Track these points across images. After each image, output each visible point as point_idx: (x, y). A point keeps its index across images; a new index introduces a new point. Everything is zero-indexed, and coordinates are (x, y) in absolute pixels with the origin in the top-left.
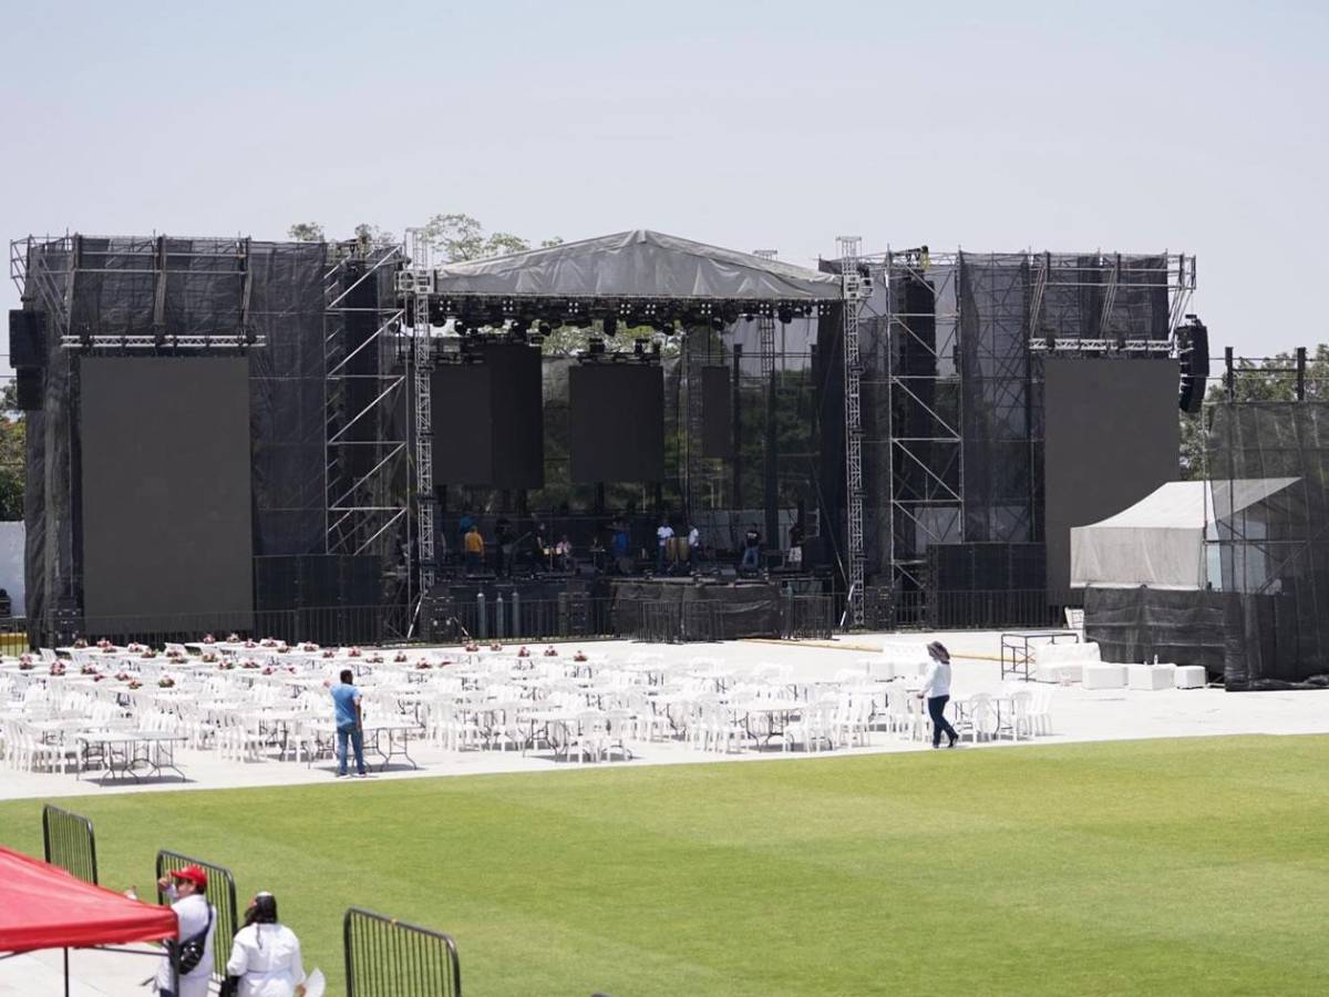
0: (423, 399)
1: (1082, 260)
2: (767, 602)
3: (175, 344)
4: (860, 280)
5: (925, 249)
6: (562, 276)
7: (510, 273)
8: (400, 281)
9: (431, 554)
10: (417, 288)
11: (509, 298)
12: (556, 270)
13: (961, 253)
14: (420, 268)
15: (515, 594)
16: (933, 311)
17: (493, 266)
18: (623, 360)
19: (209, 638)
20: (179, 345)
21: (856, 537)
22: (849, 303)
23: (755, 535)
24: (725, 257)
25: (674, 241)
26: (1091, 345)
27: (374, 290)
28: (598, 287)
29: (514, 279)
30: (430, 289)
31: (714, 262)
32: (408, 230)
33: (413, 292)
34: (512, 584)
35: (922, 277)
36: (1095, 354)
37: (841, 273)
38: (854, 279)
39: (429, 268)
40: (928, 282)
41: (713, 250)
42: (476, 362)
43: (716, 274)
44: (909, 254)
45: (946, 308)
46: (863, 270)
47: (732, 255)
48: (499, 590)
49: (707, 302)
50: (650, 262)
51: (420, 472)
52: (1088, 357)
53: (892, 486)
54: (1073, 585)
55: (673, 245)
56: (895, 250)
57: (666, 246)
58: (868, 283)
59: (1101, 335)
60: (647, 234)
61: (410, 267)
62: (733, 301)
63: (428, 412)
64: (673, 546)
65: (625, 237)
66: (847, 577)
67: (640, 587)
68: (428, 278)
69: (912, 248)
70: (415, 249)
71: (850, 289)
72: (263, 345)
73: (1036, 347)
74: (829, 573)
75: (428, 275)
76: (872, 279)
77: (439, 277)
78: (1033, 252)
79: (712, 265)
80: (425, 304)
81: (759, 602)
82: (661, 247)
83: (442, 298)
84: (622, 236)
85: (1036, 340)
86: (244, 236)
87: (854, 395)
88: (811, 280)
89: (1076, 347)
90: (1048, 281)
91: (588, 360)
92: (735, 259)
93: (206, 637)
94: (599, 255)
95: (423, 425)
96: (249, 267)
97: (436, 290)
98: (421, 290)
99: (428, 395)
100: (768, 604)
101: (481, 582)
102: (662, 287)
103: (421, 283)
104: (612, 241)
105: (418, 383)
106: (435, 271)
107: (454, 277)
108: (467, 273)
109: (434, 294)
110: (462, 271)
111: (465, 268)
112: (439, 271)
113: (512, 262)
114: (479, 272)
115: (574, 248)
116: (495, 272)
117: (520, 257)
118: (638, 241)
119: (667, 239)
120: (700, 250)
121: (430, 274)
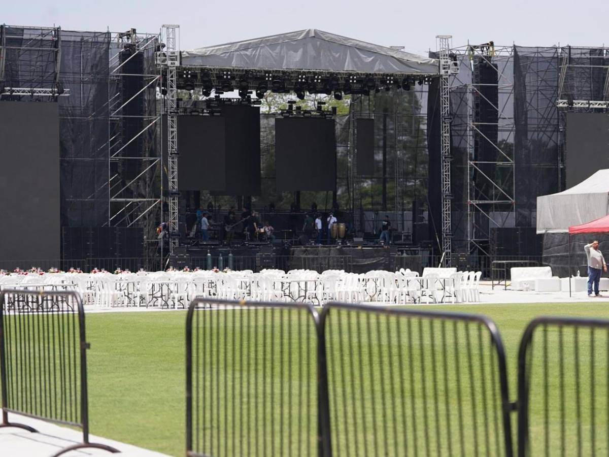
0: (172, 132)
1: (593, 51)
2: (382, 258)
3: (11, 93)
4: (450, 62)
5: (492, 43)
6: (261, 57)
7: (228, 54)
8: (158, 58)
9: (177, 228)
10: (169, 63)
11: (228, 70)
12: (258, 53)
13: (515, 47)
14: (171, 50)
15: (230, 255)
16: (496, 82)
17: (217, 50)
18: (309, 115)
19: (18, 270)
20: (14, 94)
21: (447, 224)
22: (444, 77)
23: (386, 223)
24: (365, 47)
25: (333, 36)
26: (596, 104)
27: (141, 63)
28: (284, 65)
29: (231, 58)
30: (177, 63)
31: (357, 50)
32: (163, 26)
33: (166, 65)
34: (229, 249)
35: (490, 61)
36: (601, 110)
37: (438, 58)
38: (447, 62)
39: (177, 50)
40: (493, 64)
41: (358, 42)
42: (215, 114)
43: (359, 57)
44: (482, 47)
45: (506, 81)
46: (453, 57)
47: (369, 46)
48: (220, 252)
49: (353, 75)
50: (317, 50)
51: (170, 177)
52: (595, 112)
53: (469, 191)
54: (538, 232)
56: (473, 44)
57: (327, 39)
58: (456, 64)
59: (604, 99)
60: (315, 31)
61: (165, 49)
62: (370, 74)
63: (175, 140)
64: (335, 229)
65: (301, 34)
66: (441, 248)
67: (306, 250)
68: (176, 56)
69: (484, 43)
70: (168, 38)
71: (444, 69)
72: (68, 95)
73: (561, 105)
74: (430, 245)
75: (176, 54)
76: (458, 62)
77: (183, 56)
78: (561, 46)
79: (355, 51)
80: (174, 73)
81: (377, 258)
82: (325, 40)
83: (185, 69)
84: (302, 32)
85: (561, 101)
86: (57, 26)
87: (446, 135)
88: (419, 62)
89: (587, 106)
90: (569, 64)
91: (287, 115)
92: (371, 48)
93: (15, 269)
94: (285, 45)
95: (172, 148)
96: (60, 47)
97: (181, 64)
98: (172, 64)
99: (175, 129)
100: (382, 260)
101: (209, 246)
102: (326, 65)
103: (172, 60)
104: (293, 36)
105: (169, 122)
106: (180, 52)
107: (192, 56)
108: (201, 54)
109: (180, 66)
110: (198, 52)
111: (200, 50)
112: (183, 52)
113: (230, 47)
114: (208, 53)
115: (269, 40)
116: (219, 53)
117: (235, 44)
118: (310, 36)
119: (328, 35)
120: (349, 42)
121: (177, 54)
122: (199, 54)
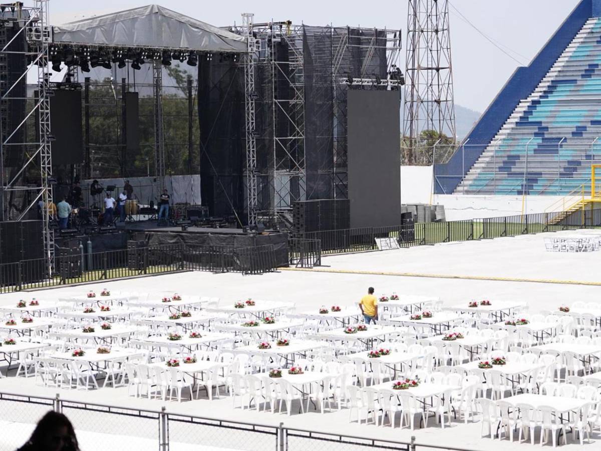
5: (289, 23)
6: (117, 33)
7: (91, 30)
8: (33, 33)
10: (43, 39)
11: (87, 47)
12: (114, 29)
13: (303, 26)
14: (44, 25)
17: (82, 25)
22: (250, 54)
24: (195, 23)
25: (171, 12)
26: (366, 82)
28: (135, 41)
29: (93, 34)
30: (50, 40)
31: (190, 27)
33: (40, 41)
38: (252, 40)
39: (50, 25)
41: (189, 19)
43: (192, 34)
47: (198, 23)
50: (159, 26)
55: (170, 15)
57: (166, 15)
60: (158, 7)
63: (49, 122)
65: (147, 9)
68: (48, 32)
69: (282, 21)
73: (344, 83)
75: (48, 30)
77: (55, 32)
80: (47, 50)
82: (165, 16)
83: (56, 46)
84: (147, 7)
85: (344, 78)
88: (234, 39)
89: (361, 83)
92: (199, 25)
94: (134, 20)
97: (53, 40)
98: (45, 40)
99: (49, 111)
102: (166, 42)
103: (45, 36)
104: (141, 11)
106: (52, 27)
107: (63, 32)
108: (69, 30)
109: (52, 43)
110: (67, 28)
111: (68, 26)
112: (55, 28)
113: (91, 22)
114: (75, 28)
115: (122, 15)
116: (84, 29)
117: (95, 19)
118: (154, 12)
119: (167, 11)
120: (183, 19)
121: (50, 30)
122: (67, 29)
